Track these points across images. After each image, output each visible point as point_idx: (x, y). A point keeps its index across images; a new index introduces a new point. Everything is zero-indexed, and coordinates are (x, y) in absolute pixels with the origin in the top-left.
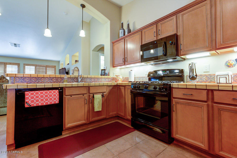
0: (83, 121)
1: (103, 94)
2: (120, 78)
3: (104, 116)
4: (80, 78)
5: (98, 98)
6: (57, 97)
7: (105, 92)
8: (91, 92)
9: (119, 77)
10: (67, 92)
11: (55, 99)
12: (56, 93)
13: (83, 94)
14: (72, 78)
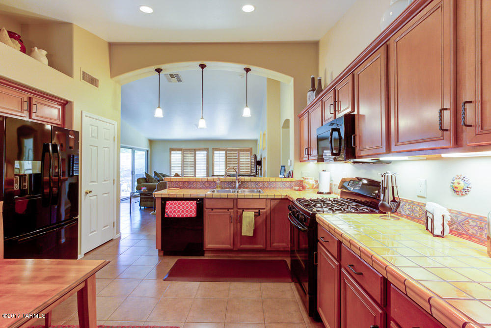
0: (227, 244)
1: (259, 211)
2: (308, 183)
3: (262, 246)
4: (239, 182)
5: (248, 217)
6: (193, 209)
7: (264, 209)
8: (239, 207)
9: (306, 181)
10: (207, 204)
11: (191, 212)
12: (193, 206)
13: (228, 209)
14: (229, 182)
